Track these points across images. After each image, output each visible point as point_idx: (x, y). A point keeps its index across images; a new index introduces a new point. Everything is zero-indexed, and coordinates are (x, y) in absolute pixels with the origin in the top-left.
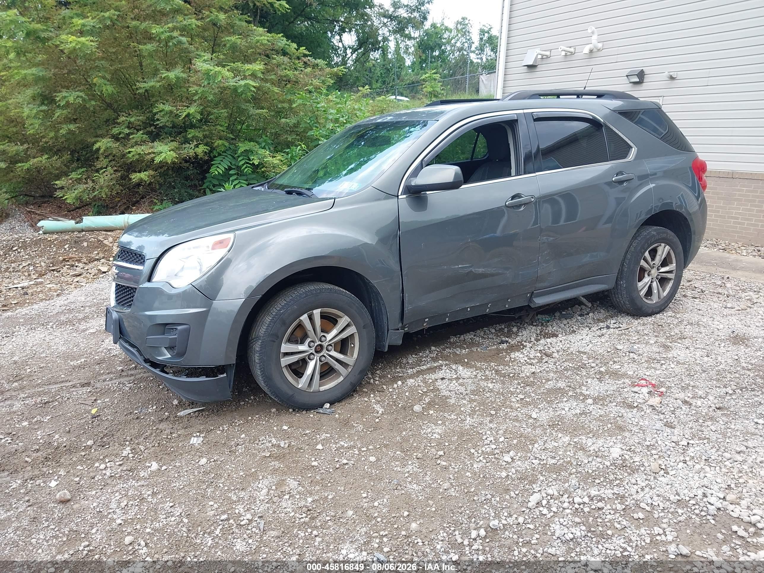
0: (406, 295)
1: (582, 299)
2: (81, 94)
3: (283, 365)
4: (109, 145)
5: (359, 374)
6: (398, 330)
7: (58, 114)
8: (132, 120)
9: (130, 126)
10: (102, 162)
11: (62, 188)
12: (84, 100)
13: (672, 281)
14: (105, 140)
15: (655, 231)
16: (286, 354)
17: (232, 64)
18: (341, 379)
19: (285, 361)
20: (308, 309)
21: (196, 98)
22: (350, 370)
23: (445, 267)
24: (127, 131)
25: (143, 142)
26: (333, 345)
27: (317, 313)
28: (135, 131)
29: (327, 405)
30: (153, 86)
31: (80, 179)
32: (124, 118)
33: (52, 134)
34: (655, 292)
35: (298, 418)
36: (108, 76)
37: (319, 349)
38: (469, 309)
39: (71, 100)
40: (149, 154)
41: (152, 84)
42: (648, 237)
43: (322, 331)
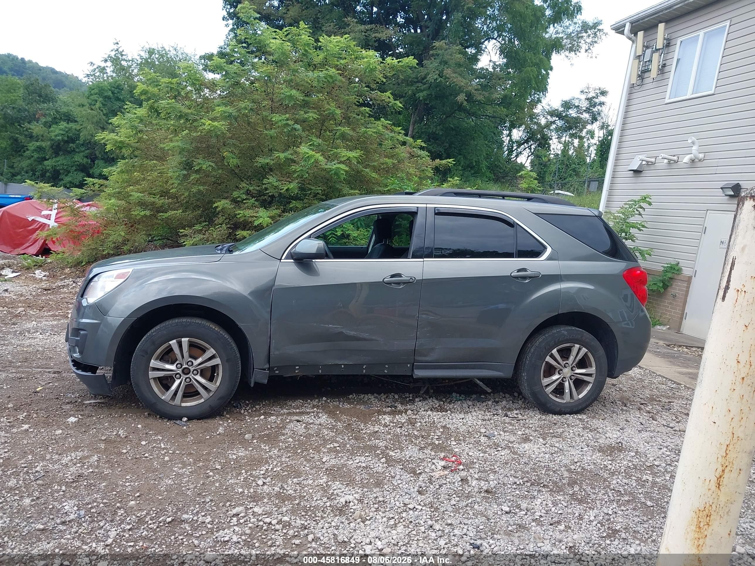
0: (273, 342)
1: (478, 382)
2: (212, 164)
3: (150, 377)
4: (226, 205)
5: (218, 399)
6: (265, 370)
7: (193, 177)
8: (251, 188)
9: (248, 193)
10: (220, 219)
11: (186, 235)
12: (213, 168)
13: (591, 385)
14: (223, 202)
15: (566, 331)
16: (155, 369)
17: (335, 150)
18: (202, 400)
19: (152, 374)
20: (178, 336)
21: (295, 175)
22: (211, 395)
23: (315, 324)
24: (244, 197)
25: (253, 207)
26: (199, 371)
27: (185, 340)
28: (251, 198)
29: (185, 419)
30: (267, 163)
31: (201, 230)
32: (245, 185)
33: (186, 194)
34: (567, 391)
35: (159, 423)
36: (237, 152)
37: (186, 371)
38: (343, 366)
39: (204, 167)
40: (253, 217)
41: (267, 161)
42: (556, 335)
43: (191, 356)
